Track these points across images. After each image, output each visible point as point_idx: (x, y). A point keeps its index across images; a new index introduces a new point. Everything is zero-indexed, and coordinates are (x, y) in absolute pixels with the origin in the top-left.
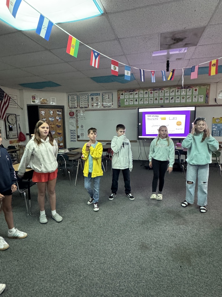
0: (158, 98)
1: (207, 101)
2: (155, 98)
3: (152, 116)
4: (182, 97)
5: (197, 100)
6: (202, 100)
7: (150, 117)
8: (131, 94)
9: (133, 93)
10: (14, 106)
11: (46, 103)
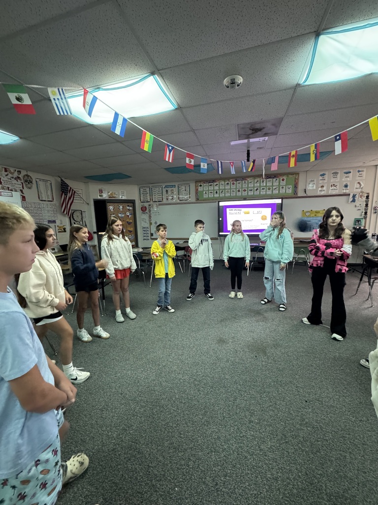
0: (241, 190)
1: (295, 192)
2: (237, 190)
3: (234, 210)
4: (267, 188)
5: (284, 191)
6: (290, 191)
7: (231, 212)
8: (211, 185)
9: (213, 184)
10: (79, 201)
11: (114, 197)
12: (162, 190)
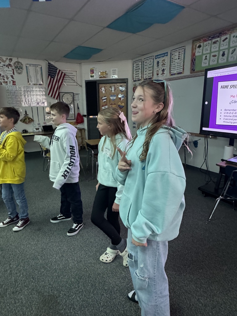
8: (215, 43)
9: (218, 39)
10: (72, 84)
11: (105, 77)
12: (153, 62)
